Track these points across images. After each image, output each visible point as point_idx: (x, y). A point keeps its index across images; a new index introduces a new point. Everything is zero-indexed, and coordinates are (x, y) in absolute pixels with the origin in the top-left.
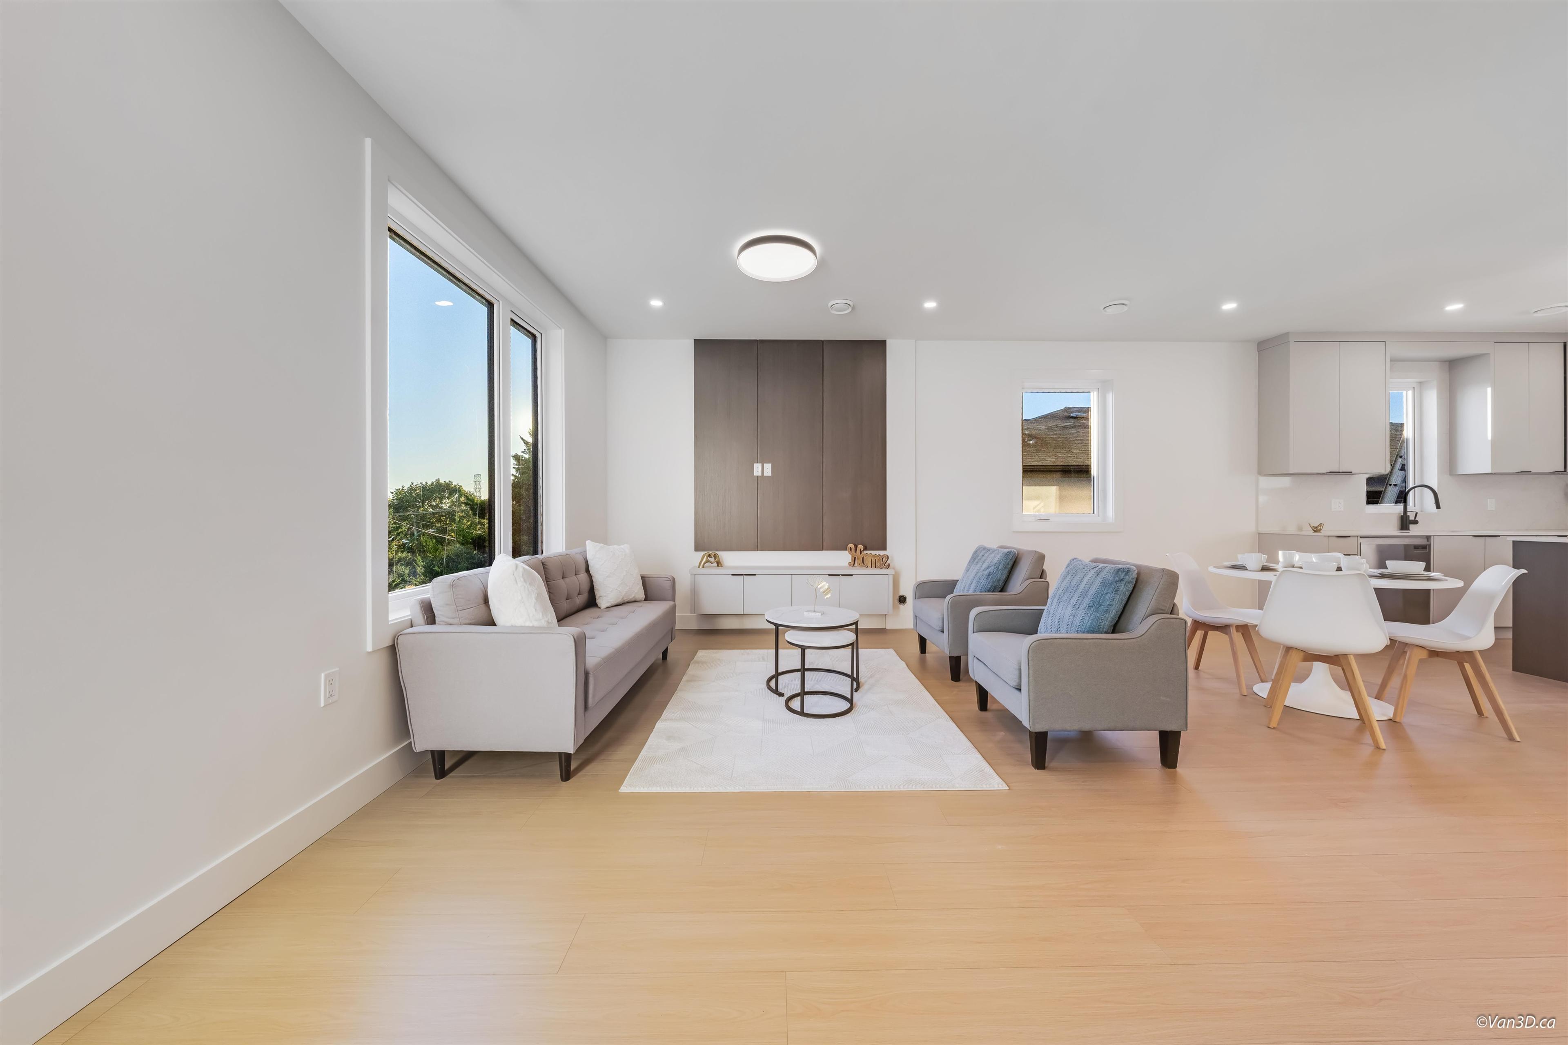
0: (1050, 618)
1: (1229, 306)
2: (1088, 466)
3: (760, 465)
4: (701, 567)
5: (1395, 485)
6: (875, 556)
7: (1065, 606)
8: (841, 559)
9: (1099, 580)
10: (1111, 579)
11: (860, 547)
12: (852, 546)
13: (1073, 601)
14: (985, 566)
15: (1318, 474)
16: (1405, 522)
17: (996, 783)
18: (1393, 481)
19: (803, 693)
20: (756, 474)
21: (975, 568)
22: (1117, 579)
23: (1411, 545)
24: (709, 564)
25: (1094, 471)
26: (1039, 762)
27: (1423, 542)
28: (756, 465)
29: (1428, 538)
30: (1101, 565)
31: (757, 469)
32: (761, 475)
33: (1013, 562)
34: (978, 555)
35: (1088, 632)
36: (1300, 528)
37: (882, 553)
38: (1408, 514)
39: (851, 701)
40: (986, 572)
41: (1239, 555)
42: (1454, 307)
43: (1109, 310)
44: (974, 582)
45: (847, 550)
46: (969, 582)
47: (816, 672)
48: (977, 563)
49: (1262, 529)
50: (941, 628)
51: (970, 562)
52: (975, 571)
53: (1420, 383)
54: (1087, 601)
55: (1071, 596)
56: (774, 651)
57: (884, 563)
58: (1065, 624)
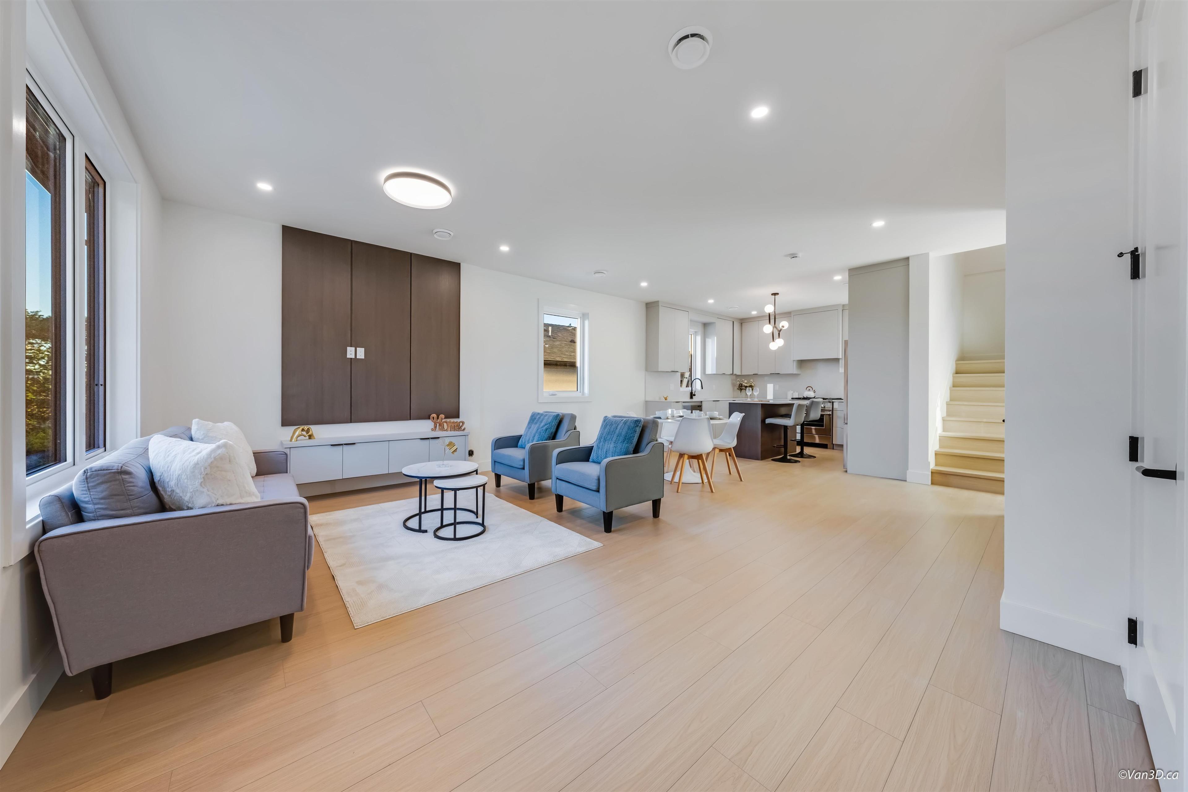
0: (600, 450)
1: (644, 284)
2: (575, 362)
3: (353, 349)
4: (293, 440)
5: (687, 378)
6: (453, 422)
7: (609, 443)
8: (424, 427)
9: (626, 427)
10: (633, 426)
11: (442, 416)
12: (434, 415)
13: (614, 439)
14: (543, 424)
15: (667, 372)
16: (692, 395)
17: (596, 544)
18: (686, 376)
19: (455, 524)
20: (349, 356)
21: (534, 427)
22: (636, 425)
23: (696, 405)
24: (302, 437)
25: (578, 364)
26: (608, 529)
27: (699, 404)
28: (349, 349)
29: (701, 402)
30: (625, 419)
31: (350, 352)
32: (354, 358)
33: (559, 421)
34: (534, 418)
35: (625, 455)
36: (660, 398)
37: (455, 420)
38: (693, 391)
39: (483, 525)
40: (544, 428)
41: (656, 412)
42: (711, 301)
43: (597, 275)
44: (537, 435)
45: (430, 419)
46: (533, 435)
47: (436, 512)
48: (536, 423)
49: (647, 399)
50: (522, 467)
51: (529, 423)
52: (536, 428)
53: (696, 332)
54: (621, 438)
55: (612, 437)
56: (418, 498)
57: (459, 427)
58: (611, 452)
